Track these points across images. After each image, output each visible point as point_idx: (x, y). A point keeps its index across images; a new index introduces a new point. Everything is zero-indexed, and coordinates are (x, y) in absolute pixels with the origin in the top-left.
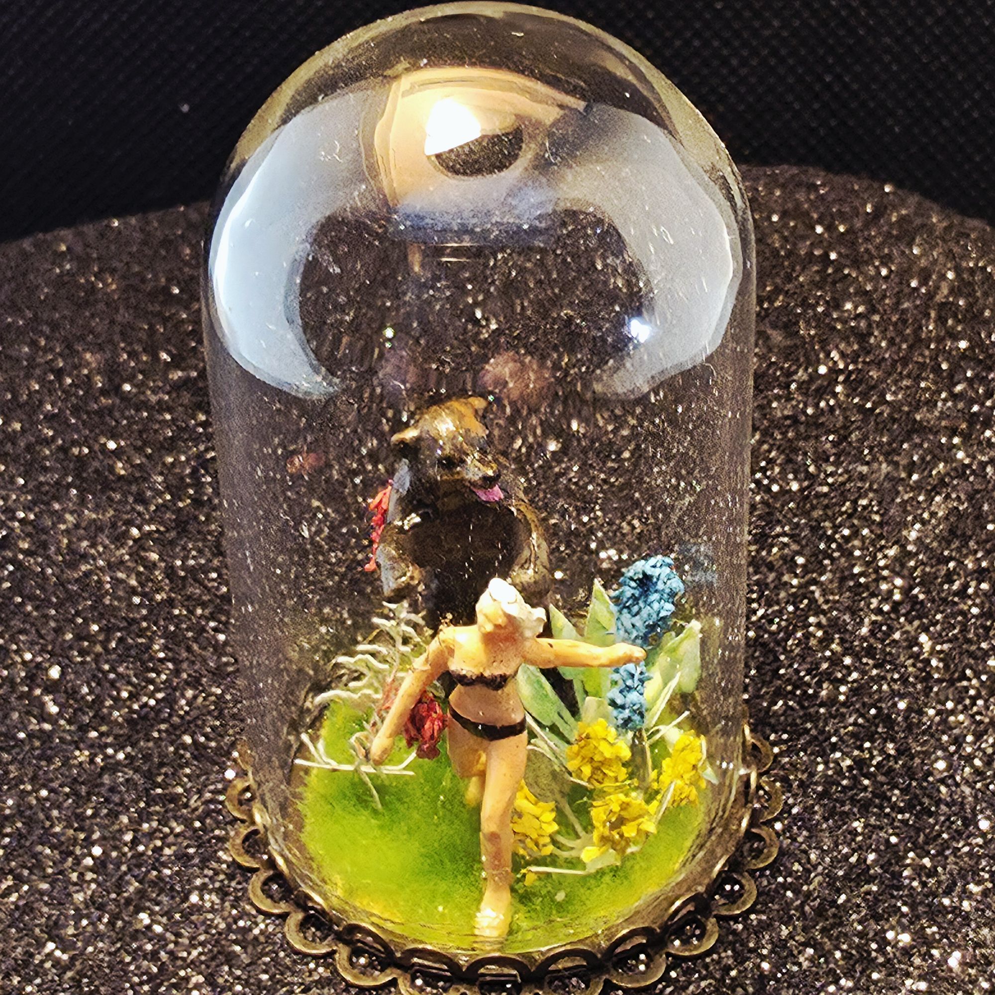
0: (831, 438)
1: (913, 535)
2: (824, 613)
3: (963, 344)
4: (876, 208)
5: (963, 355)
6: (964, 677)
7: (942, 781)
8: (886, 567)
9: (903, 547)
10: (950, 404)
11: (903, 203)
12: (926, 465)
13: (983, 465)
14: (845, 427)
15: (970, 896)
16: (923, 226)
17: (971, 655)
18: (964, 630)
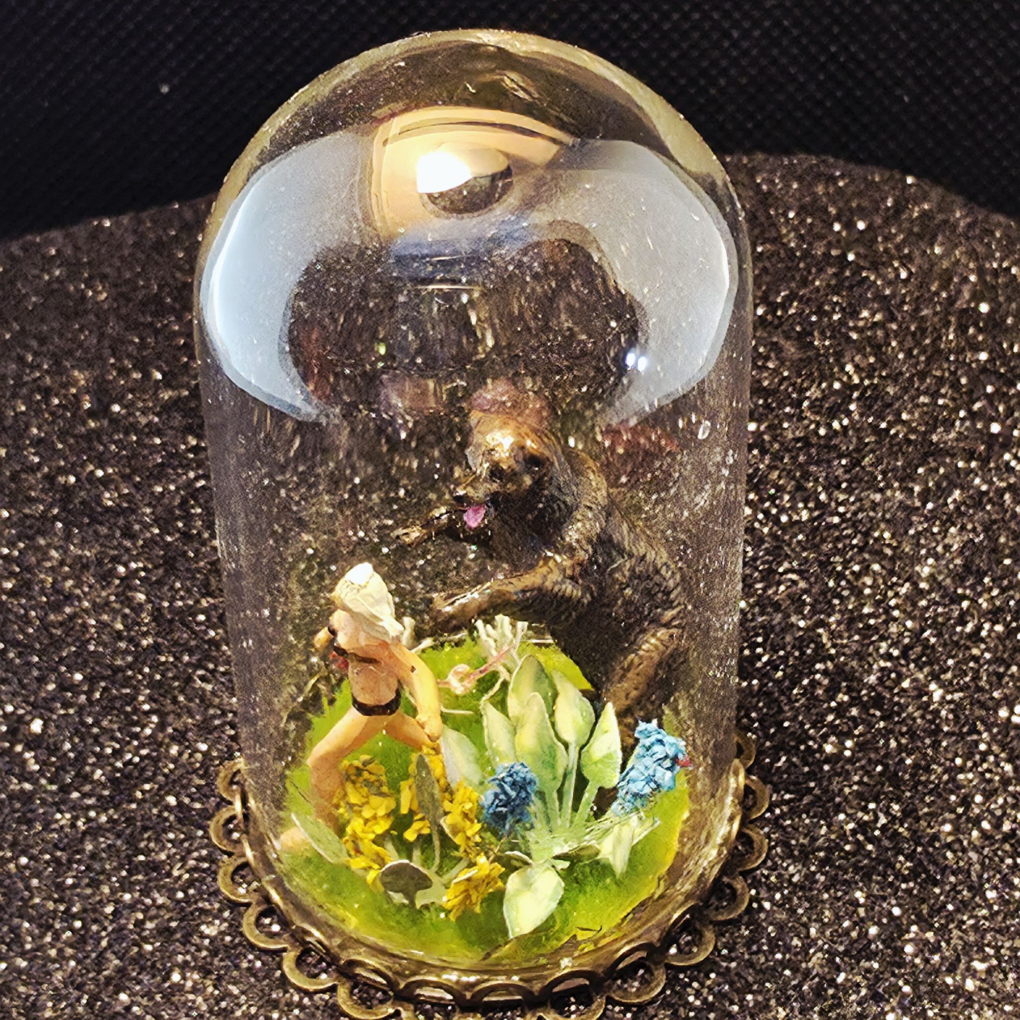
0: (844, 462)
1: (926, 571)
2: (831, 658)
3: (983, 356)
4: (896, 202)
5: (983, 369)
6: (974, 730)
7: (949, 846)
8: (897, 607)
9: (915, 585)
10: (968, 423)
11: (925, 198)
12: (942, 492)
13: (1001, 492)
14: (857, 450)
15: (974, 974)
16: (946, 222)
17: (983, 705)
18: (976, 678)
